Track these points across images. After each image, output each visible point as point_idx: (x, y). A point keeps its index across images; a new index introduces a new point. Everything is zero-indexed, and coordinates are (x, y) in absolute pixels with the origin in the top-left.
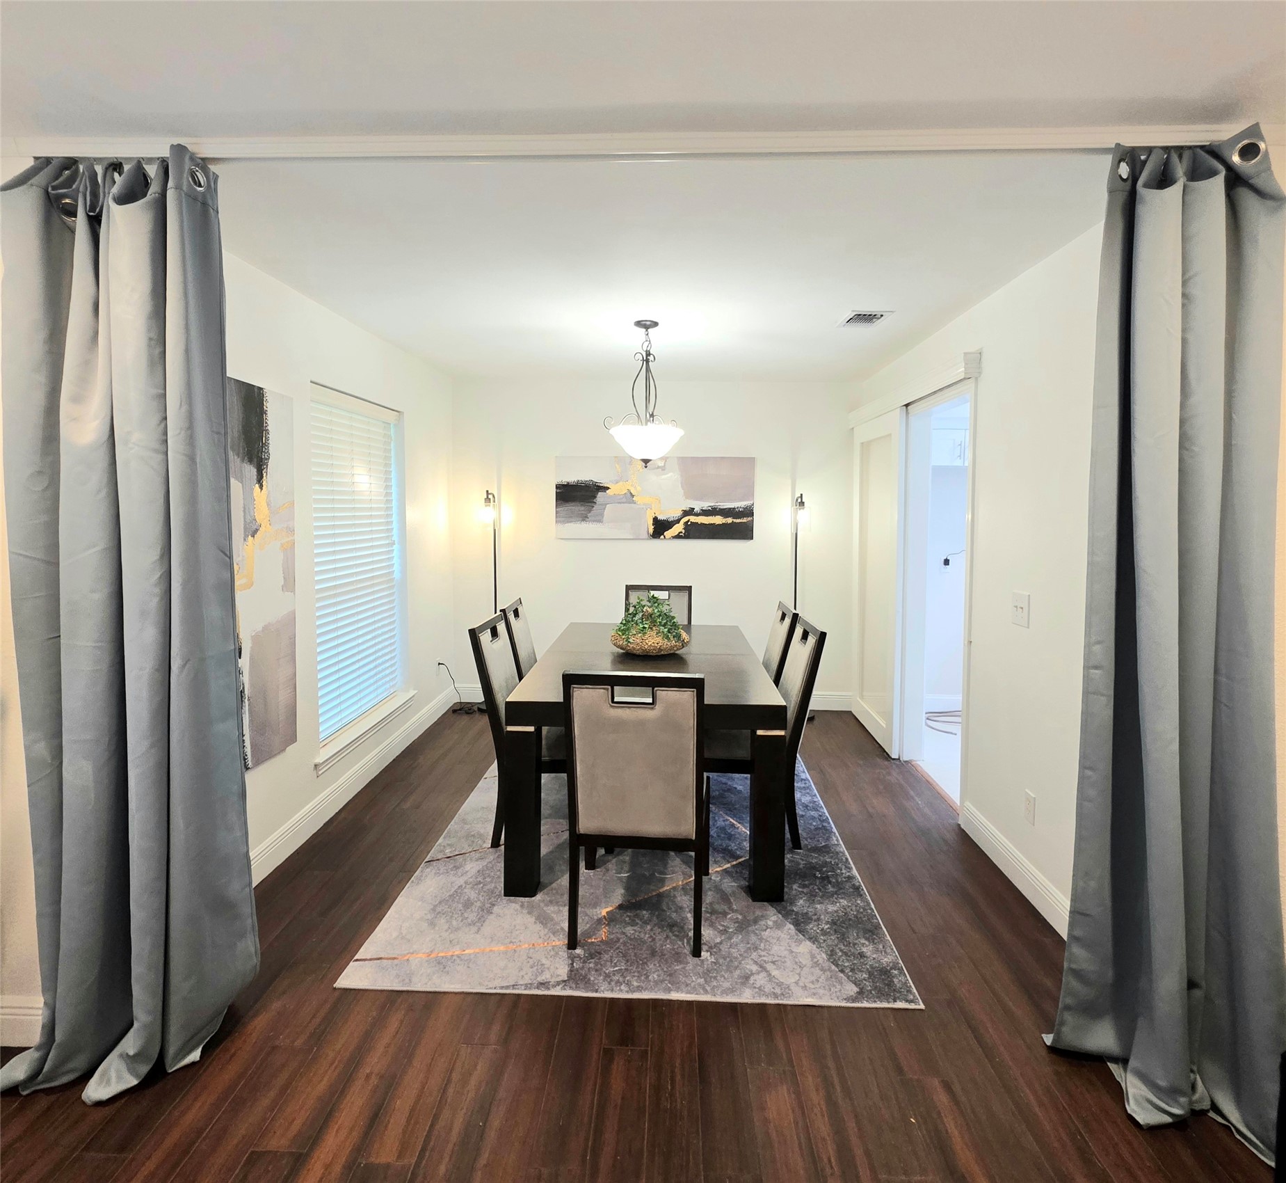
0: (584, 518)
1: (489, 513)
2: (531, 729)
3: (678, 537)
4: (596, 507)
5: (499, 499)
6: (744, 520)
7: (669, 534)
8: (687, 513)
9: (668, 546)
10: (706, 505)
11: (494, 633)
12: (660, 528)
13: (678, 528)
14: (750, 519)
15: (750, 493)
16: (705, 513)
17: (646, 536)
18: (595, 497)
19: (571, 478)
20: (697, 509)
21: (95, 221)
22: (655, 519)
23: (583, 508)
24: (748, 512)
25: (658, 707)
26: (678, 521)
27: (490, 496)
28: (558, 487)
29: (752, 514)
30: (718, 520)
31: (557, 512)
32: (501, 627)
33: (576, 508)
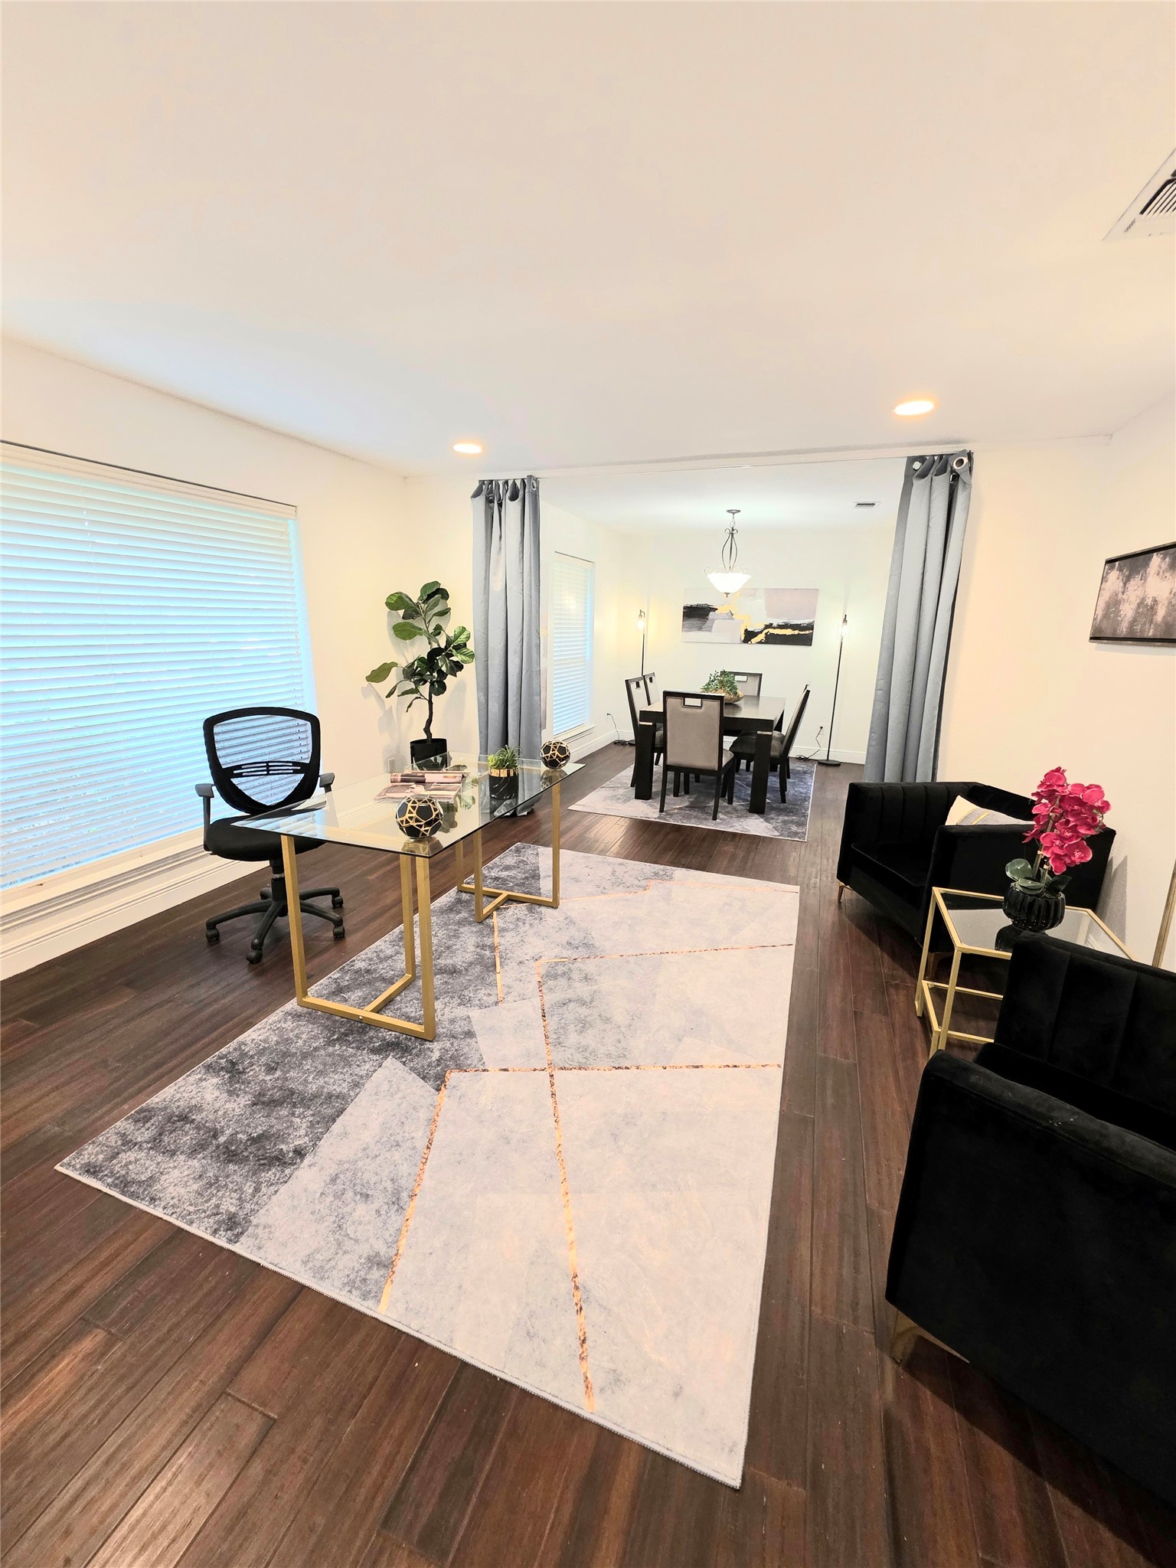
0: (700, 629)
1: (641, 624)
2: (651, 724)
3: (760, 642)
4: (708, 622)
5: (648, 616)
6: (807, 632)
7: (754, 640)
8: (767, 627)
9: (754, 648)
10: (781, 622)
11: (638, 685)
12: (749, 636)
13: (761, 637)
14: (811, 631)
15: (813, 613)
16: (780, 627)
17: (739, 641)
18: (708, 615)
19: (693, 602)
20: (775, 625)
21: (500, 505)
22: (746, 630)
23: (700, 622)
24: (811, 627)
25: (703, 708)
26: (761, 632)
27: (642, 614)
28: (685, 608)
29: (812, 629)
30: (789, 632)
31: (683, 625)
32: (642, 683)
33: (695, 622)
